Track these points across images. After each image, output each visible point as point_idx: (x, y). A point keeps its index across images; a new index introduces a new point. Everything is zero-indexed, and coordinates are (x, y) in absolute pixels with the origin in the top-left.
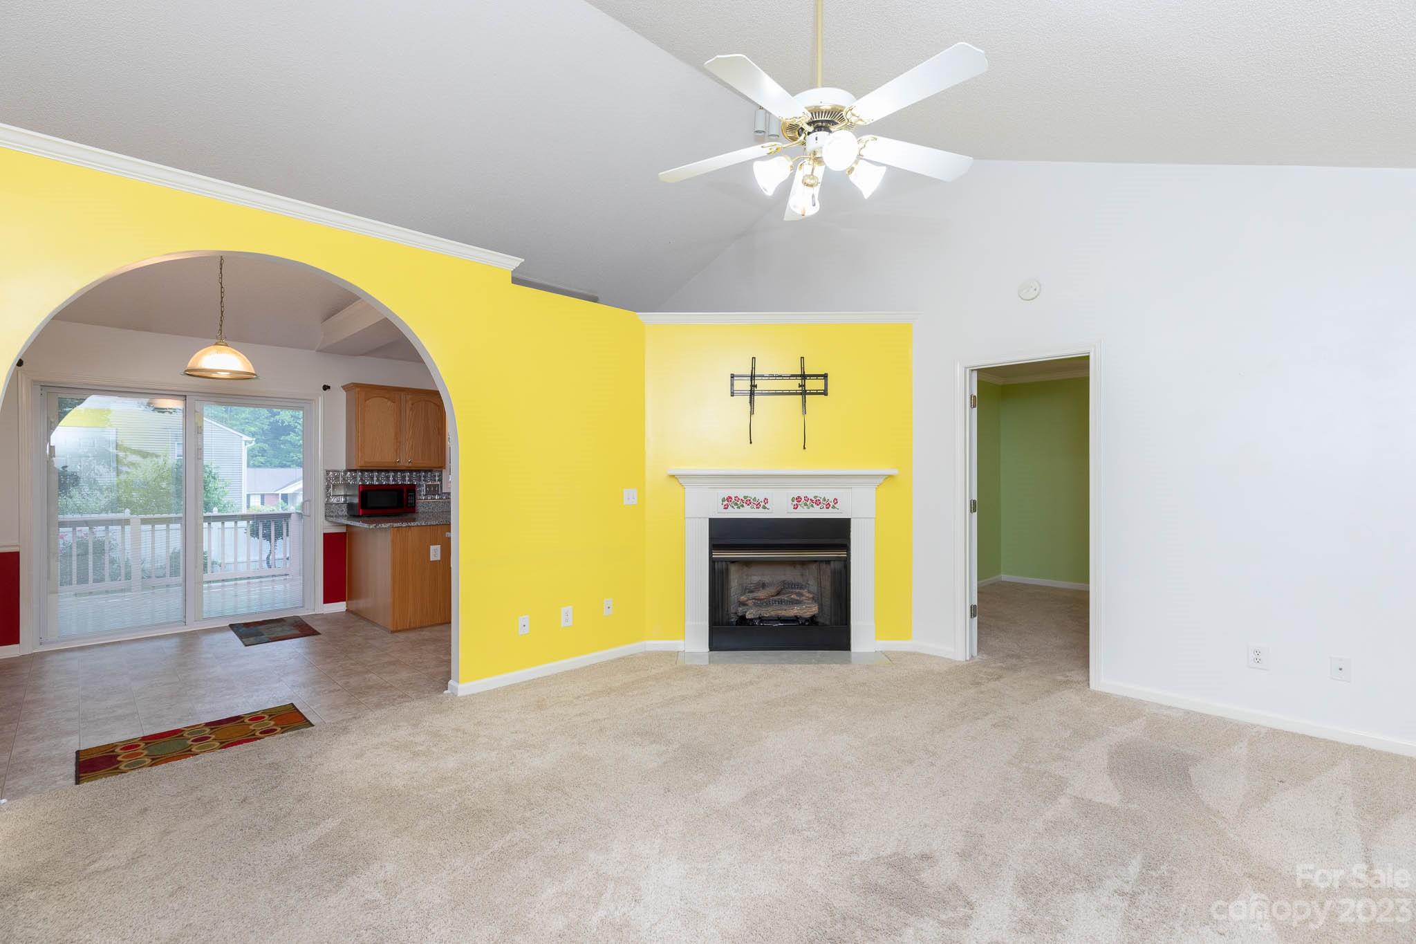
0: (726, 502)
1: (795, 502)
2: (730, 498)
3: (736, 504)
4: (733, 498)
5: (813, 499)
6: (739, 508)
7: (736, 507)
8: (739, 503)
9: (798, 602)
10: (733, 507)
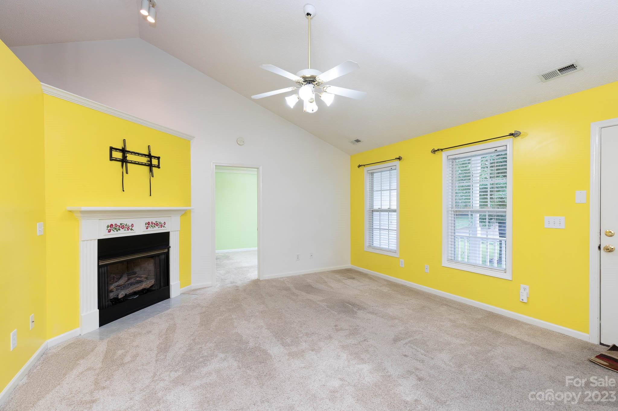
0: (109, 228)
1: (147, 225)
2: (112, 225)
3: (116, 229)
4: (114, 225)
5: (155, 223)
6: (117, 231)
7: (115, 230)
8: (117, 228)
9: (141, 282)
10: (114, 231)
